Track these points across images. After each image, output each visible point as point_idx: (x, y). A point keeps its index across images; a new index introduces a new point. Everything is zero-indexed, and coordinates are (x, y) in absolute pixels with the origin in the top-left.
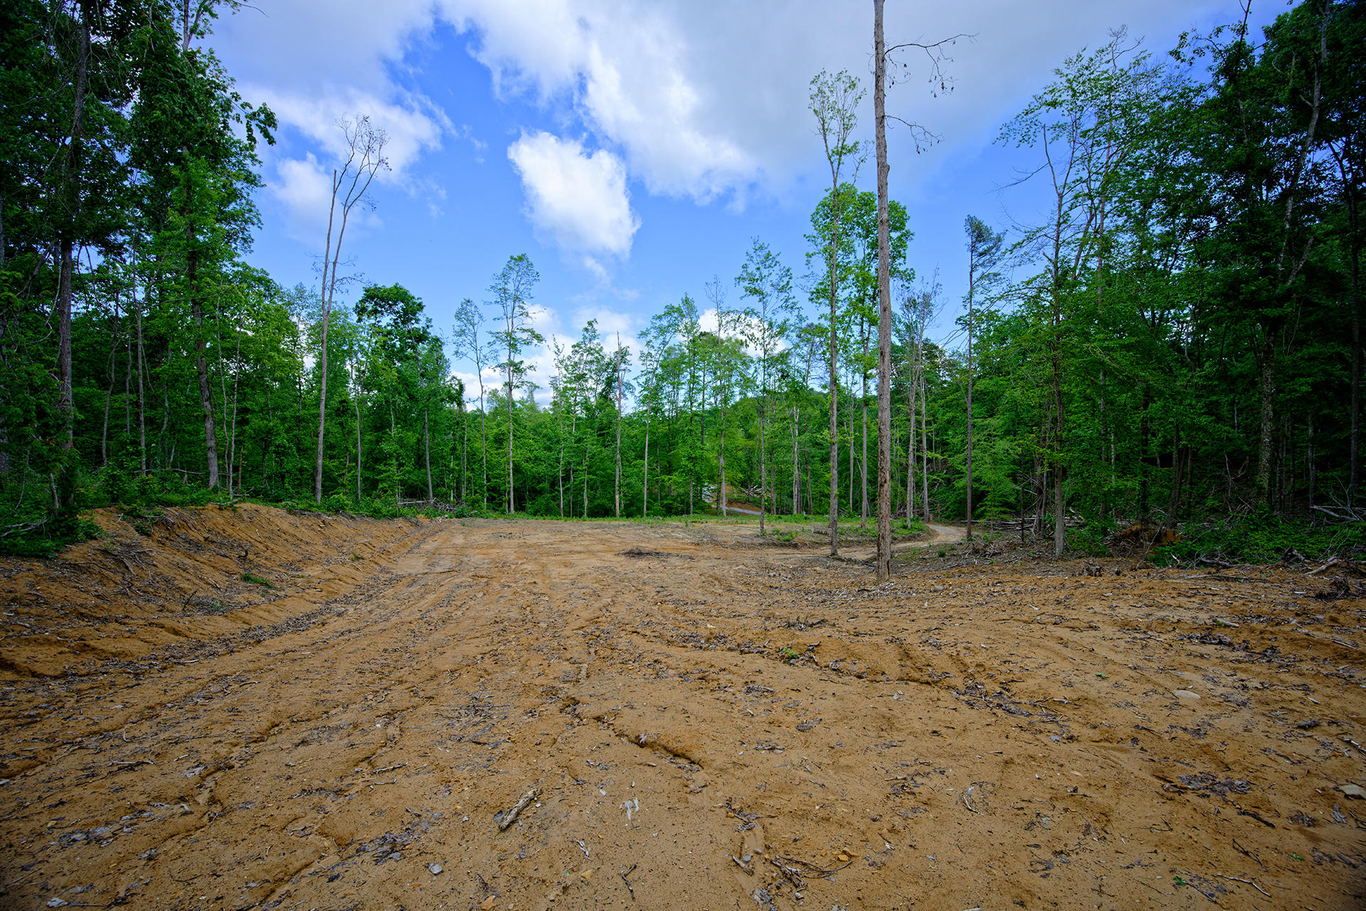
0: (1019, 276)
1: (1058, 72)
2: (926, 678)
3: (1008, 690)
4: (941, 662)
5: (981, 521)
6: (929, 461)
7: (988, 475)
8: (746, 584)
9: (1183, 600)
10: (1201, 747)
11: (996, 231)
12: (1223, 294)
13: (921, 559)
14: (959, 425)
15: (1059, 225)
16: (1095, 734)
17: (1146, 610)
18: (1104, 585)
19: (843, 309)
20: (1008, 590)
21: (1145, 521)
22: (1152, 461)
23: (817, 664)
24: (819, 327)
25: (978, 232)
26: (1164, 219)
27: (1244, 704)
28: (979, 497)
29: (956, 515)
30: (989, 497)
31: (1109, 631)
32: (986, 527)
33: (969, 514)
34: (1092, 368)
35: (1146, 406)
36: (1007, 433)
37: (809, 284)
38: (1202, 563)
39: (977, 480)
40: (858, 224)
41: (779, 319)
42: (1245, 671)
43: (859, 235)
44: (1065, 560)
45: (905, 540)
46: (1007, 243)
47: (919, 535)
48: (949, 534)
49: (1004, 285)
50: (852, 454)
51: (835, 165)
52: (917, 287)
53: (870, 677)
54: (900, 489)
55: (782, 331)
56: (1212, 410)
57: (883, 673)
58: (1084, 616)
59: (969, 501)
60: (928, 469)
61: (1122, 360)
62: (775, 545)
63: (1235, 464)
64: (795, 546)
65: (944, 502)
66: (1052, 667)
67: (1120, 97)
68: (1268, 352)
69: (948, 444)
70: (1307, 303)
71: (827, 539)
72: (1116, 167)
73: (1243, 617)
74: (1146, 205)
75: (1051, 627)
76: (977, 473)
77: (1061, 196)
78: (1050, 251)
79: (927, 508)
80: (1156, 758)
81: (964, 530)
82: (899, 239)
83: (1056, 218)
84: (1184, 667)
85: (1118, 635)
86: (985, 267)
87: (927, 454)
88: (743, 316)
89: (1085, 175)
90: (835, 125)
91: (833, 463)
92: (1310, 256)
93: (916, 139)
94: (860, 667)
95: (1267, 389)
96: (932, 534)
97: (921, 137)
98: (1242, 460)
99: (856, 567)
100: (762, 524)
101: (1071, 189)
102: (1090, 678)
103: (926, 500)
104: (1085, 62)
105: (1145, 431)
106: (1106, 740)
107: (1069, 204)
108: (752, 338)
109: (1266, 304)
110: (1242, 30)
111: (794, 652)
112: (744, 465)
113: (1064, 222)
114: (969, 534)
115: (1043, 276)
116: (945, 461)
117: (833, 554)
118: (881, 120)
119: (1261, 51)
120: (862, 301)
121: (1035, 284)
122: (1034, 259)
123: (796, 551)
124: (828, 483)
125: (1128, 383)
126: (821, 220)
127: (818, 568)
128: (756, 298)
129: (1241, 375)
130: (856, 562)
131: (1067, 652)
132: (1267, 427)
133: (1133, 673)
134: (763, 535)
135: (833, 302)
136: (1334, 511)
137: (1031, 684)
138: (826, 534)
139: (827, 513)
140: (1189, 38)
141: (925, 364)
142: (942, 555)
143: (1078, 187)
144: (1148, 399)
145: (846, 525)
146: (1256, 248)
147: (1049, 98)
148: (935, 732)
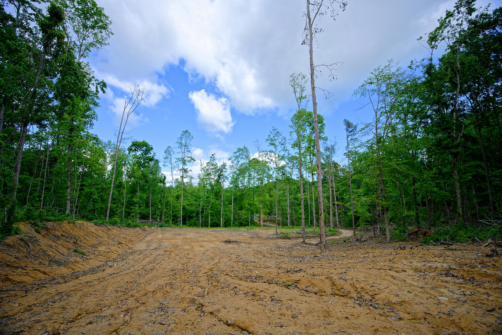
0: (364, 139)
1: (372, 73)
2: (342, 294)
3: (374, 298)
4: (347, 287)
5: (359, 228)
6: (338, 205)
7: (360, 210)
8: (271, 254)
9: (437, 259)
10: (451, 321)
11: (354, 124)
12: (436, 145)
13: (337, 243)
14: (348, 192)
15: (376, 122)
16: (409, 317)
17: (423, 263)
18: (407, 253)
19: (304, 150)
20: (371, 255)
21: (419, 227)
22: (419, 205)
23: (299, 288)
24: (296, 157)
25: (348, 125)
26: (412, 120)
27: (465, 302)
28: (357, 218)
29: (349, 226)
30: (361, 219)
31: (410, 272)
32: (361, 230)
33: (354, 225)
34: (394, 171)
35: (414, 184)
36: (365, 194)
37: (291, 142)
38: (442, 243)
39: (356, 212)
40: (307, 122)
41: (282, 154)
42: (464, 288)
43: (308, 126)
44: (391, 243)
45: (330, 235)
46: (359, 128)
47: (336, 234)
48: (347, 233)
49: (359, 142)
50: (309, 203)
51: (299, 102)
52: (329, 143)
53: (320, 294)
54: (328, 216)
55: (283, 158)
56: (438, 185)
57: (325, 292)
58: (401, 267)
59: (353, 220)
60: (337, 208)
61: (403, 168)
62: (281, 238)
63: (449, 205)
64: (289, 238)
65: (344, 221)
66: (390, 288)
67: (393, 81)
68: (455, 165)
69: (344, 199)
70: (465, 147)
71: (301, 236)
72: (394, 103)
73: (460, 265)
74: (406, 115)
75: (388, 271)
76: (355, 210)
77: (376, 113)
78: (374, 131)
79: (338, 223)
80: (434, 326)
81: (352, 231)
82: (321, 126)
83: (375, 120)
84: (440, 287)
85: (414, 274)
86: (352, 136)
87: (336, 203)
88: (269, 153)
89: (384, 106)
90: (298, 90)
91: (302, 206)
92: (464, 131)
93: (325, 95)
94: (316, 289)
95: (456, 177)
96: (341, 233)
97: (327, 94)
98: (451, 203)
99: (313, 246)
100: (276, 230)
101: (379, 110)
102: (405, 292)
103: (338, 220)
104: (381, 70)
105: (415, 193)
106: (414, 319)
107: (379, 115)
108: (272, 160)
109: (451, 148)
110: (431, 60)
111: (290, 283)
112: (269, 207)
113: (378, 121)
114: (354, 233)
115: (373, 139)
116: (343, 205)
117: (304, 242)
118: (313, 88)
119: (438, 66)
120: (310, 148)
121: (370, 142)
122: (369, 133)
123: (289, 240)
124: (301, 214)
125: (407, 176)
126: (294, 120)
127: (298, 247)
128: (273, 147)
129: (446, 173)
130: (312, 245)
131: (395, 281)
132: (458, 191)
133: (421, 290)
134: (277, 234)
135: (300, 148)
136: (488, 222)
137: (382, 295)
138: (301, 233)
139: (301, 225)
140: (414, 62)
141: (333, 170)
142: (345, 242)
143: (382, 110)
144: (415, 181)
145: (308, 230)
146: (445, 129)
147: (369, 81)
148: (346, 317)
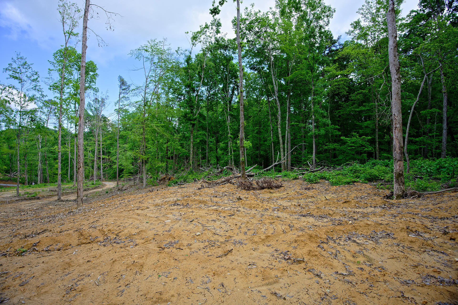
0: (134, 99)
1: (148, 42)
2: (89, 241)
3: (118, 236)
4: (95, 233)
5: (122, 179)
6: (103, 159)
7: (124, 164)
9: (172, 195)
10: (169, 234)
11: (128, 83)
12: (183, 116)
13: (99, 195)
14: (115, 146)
16: (143, 241)
17: (163, 199)
18: (153, 194)
19: (66, 96)
20: (126, 201)
21: (166, 175)
22: (169, 158)
23: (37, 251)
24: (55, 102)
27: (180, 220)
28: (121, 171)
29: (113, 178)
30: (125, 171)
31: (152, 208)
32: (124, 181)
33: (117, 177)
34: (154, 131)
35: (167, 143)
36: (131, 149)
37: (49, 82)
38: (179, 184)
39: (121, 165)
40: (76, 65)
41: (31, 93)
42: (181, 211)
43: (76, 69)
44: (146, 189)
45: (93, 189)
46: (132, 88)
47: (99, 186)
48: (110, 185)
49: (128, 101)
50: (70, 156)
51: (67, 37)
52: (100, 96)
53: (64, 249)
54: (91, 169)
55: (32, 99)
56: (182, 145)
57: (70, 245)
58: (146, 205)
59: (117, 172)
60: (103, 162)
62: (26, 199)
64: (38, 198)
65: (109, 173)
66: (133, 224)
67: (164, 57)
68: (192, 132)
69: (110, 153)
70: (200, 122)
71: (56, 193)
72: (162, 76)
73: (183, 197)
74: (169, 89)
75: (136, 211)
76: (120, 163)
77: (147, 79)
78: (143, 95)
79: (102, 176)
80: (158, 242)
81: (116, 182)
82: (93, 75)
83: (145, 85)
84: (168, 213)
85: (155, 208)
86: (124, 94)
87: (102, 156)
89: (154, 75)
91: (59, 161)
92: (200, 111)
93: (98, 41)
94: (60, 245)
95: (192, 140)
96: (105, 185)
97: (100, 41)
98: (187, 158)
99: (70, 203)
100: (18, 190)
101: (150, 78)
102: (144, 224)
103: (102, 173)
104: (156, 43)
105: (167, 150)
106: (146, 242)
107: (149, 82)
108: (13, 100)
109: (191, 120)
110: (191, 53)
112: (8, 162)
113: (147, 87)
114: (118, 184)
115: (140, 101)
116: (109, 159)
117: (59, 199)
118: (85, 28)
119: (194, 60)
120: (76, 95)
121: (139, 103)
122: (138, 95)
123: (38, 201)
124: (57, 169)
125: (162, 136)
126: (58, 57)
127: (51, 207)
128: (17, 81)
129: (187, 137)
130: (70, 201)
131: (139, 218)
132: (192, 150)
133: (156, 219)
134: (18, 195)
135: (62, 92)
136: (204, 169)
137: (126, 231)
138: (56, 191)
139: (57, 182)
140: (180, 49)
141: (102, 123)
142: (107, 193)
143: (152, 78)
144: (168, 141)
145: (66, 186)
146: (190, 106)
147: (145, 48)
148: (88, 261)
